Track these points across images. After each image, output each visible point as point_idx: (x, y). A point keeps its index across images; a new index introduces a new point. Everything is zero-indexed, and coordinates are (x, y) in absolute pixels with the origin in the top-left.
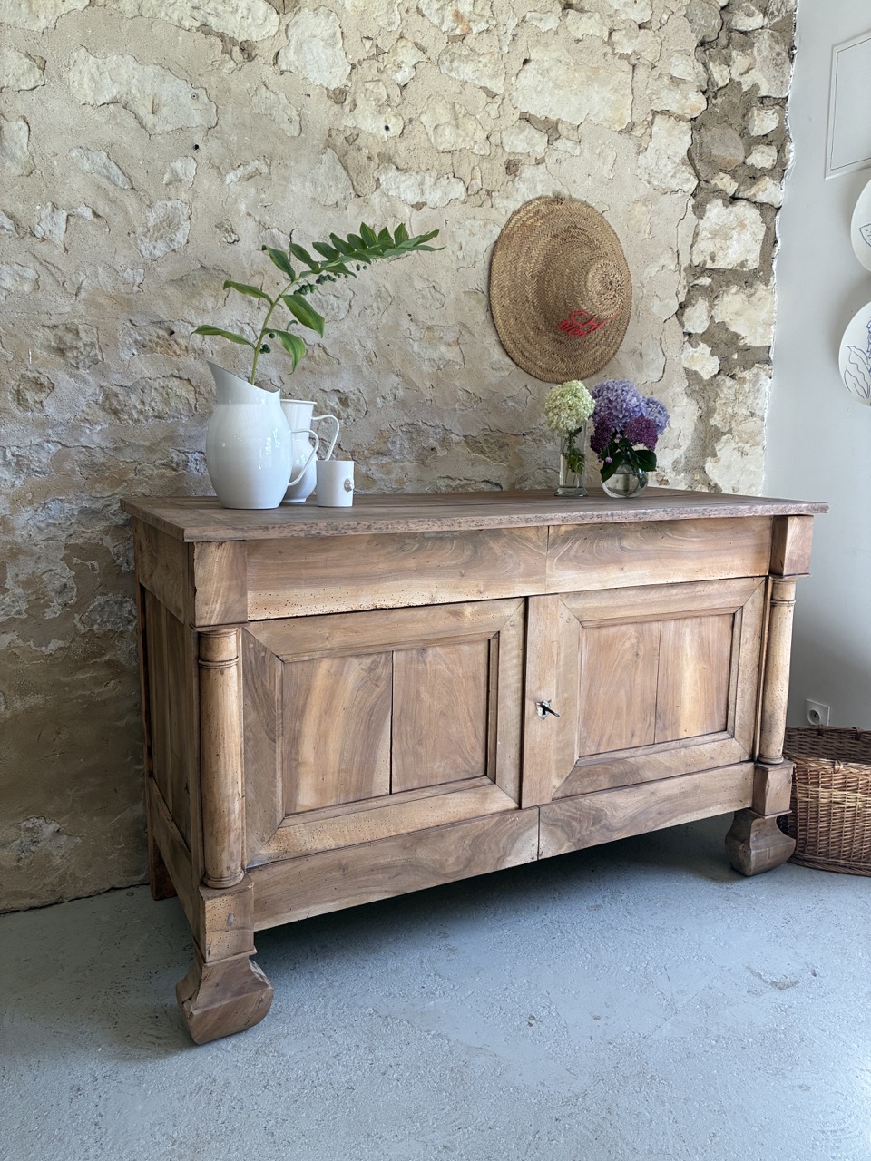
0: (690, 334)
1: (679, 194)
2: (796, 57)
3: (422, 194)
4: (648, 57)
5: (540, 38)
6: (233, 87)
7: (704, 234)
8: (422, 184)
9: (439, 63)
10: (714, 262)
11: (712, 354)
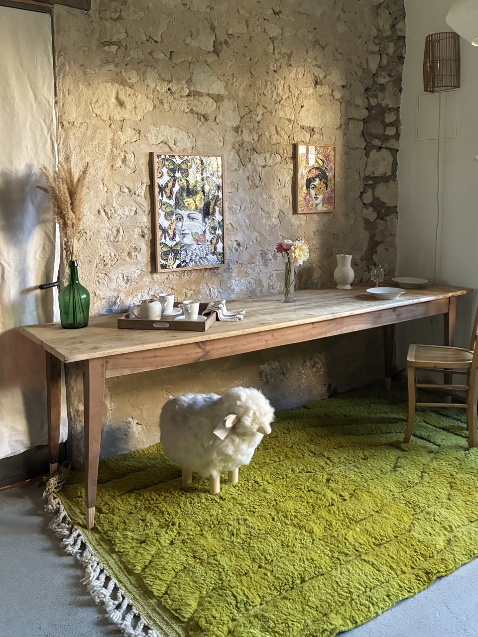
0: (365, 204)
1: (360, 149)
2: (402, 92)
3: (266, 162)
4: (346, 98)
5: (307, 97)
6: (201, 131)
7: (370, 164)
8: (265, 158)
9: (271, 113)
10: (373, 174)
11: (374, 211)
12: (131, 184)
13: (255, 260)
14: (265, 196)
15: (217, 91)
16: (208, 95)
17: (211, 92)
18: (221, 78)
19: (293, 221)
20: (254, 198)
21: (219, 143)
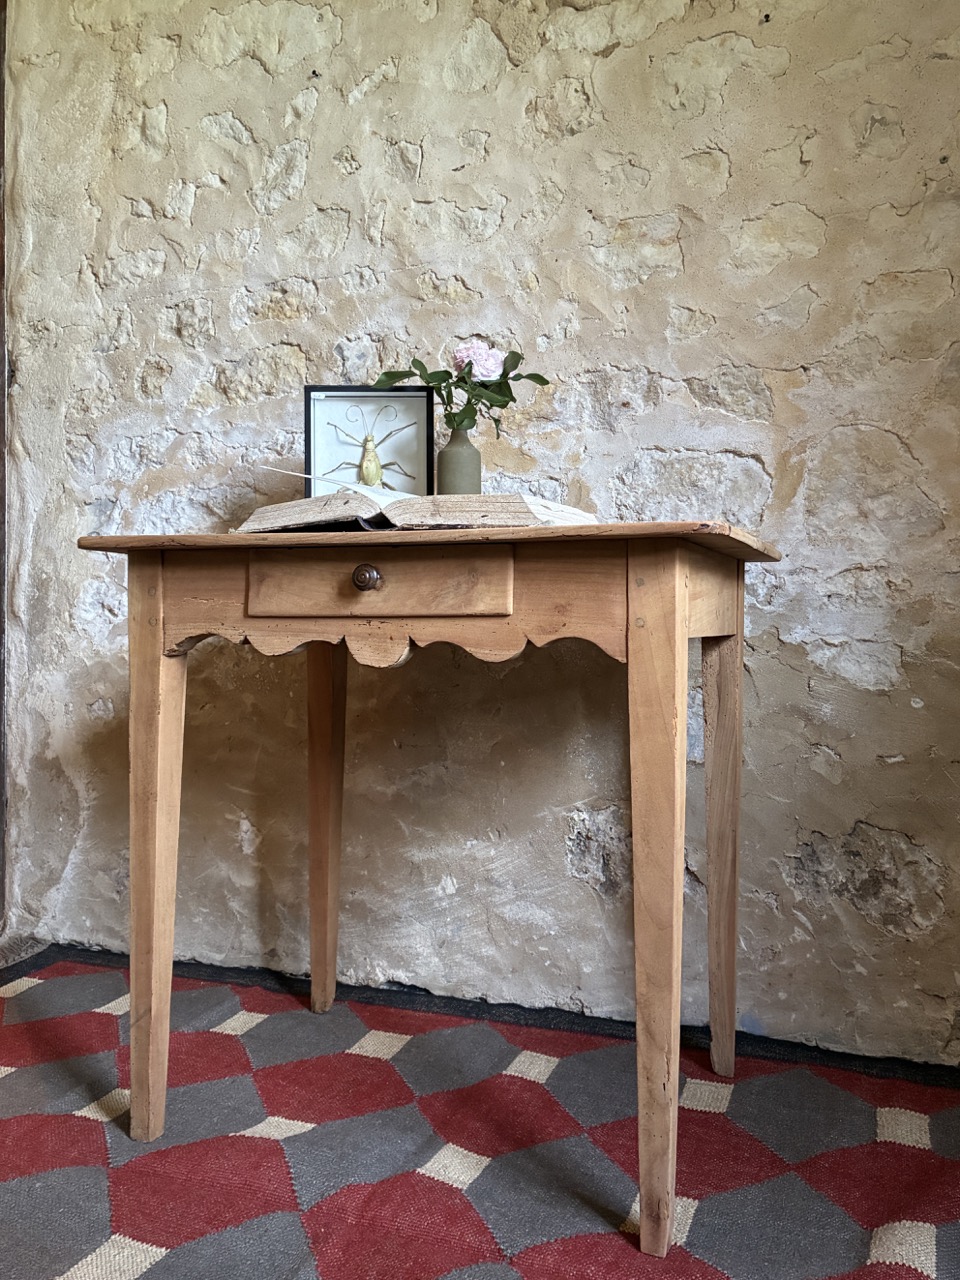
12: (156, 190)
13: (556, 405)
14: (604, 163)
19: (744, 246)
20: (557, 177)
21: (418, 12)
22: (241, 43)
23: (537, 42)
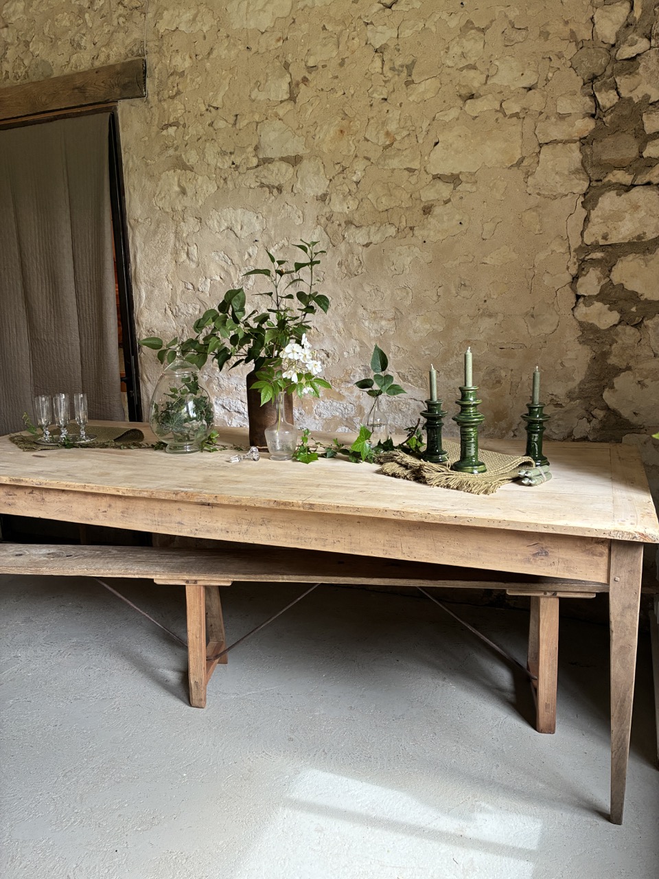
0: (584, 296)
1: (569, 197)
3: (369, 238)
4: (535, 107)
5: (446, 126)
6: (273, 208)
7: (596, 221)
8: (369, 232)
9: (378, 164)
10: (606, 240)
11: (610, 310)
12: (194, 279)
13: (352, 378)
14: (367, 289)
15: (294, 152)
16: (282, 159)
17: (285, 155)
18: (299, 132)
19: (417, 325)
20: (350, 292)
21: (296, 221)
22: (226, 224)
23: (341, 238)
